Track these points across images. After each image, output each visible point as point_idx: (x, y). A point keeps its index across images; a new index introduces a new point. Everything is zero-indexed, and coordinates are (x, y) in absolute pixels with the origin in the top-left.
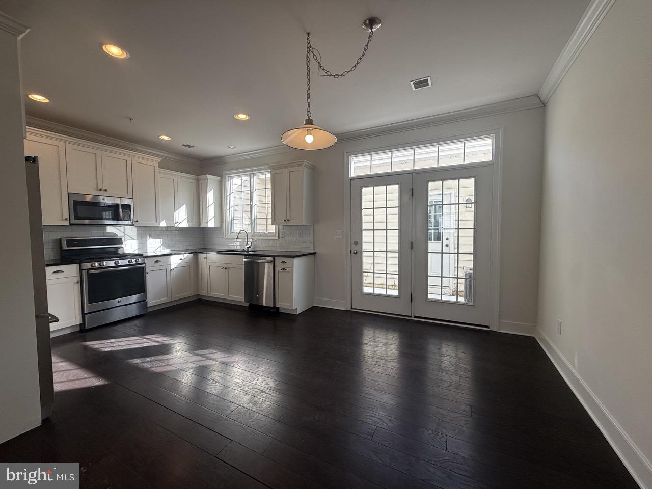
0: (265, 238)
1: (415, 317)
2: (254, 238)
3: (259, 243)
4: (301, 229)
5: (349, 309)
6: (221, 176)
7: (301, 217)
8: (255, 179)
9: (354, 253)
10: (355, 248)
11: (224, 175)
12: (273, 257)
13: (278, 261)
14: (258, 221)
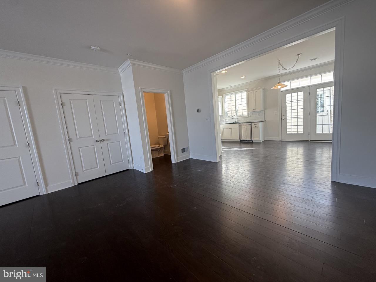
0: (243, 117)
1: (311, 140)
2: (238, 118)
3: (240, 119)
4: (259, 112)
5: (281, 140)
6: (222, 96)
7: (260, 108)
8: (237, 95)
9: (283, 119)
10: (283, 117)
11: (223, 95)
12: (251, 123)
13: (253, 124)
14: (238, 111)
